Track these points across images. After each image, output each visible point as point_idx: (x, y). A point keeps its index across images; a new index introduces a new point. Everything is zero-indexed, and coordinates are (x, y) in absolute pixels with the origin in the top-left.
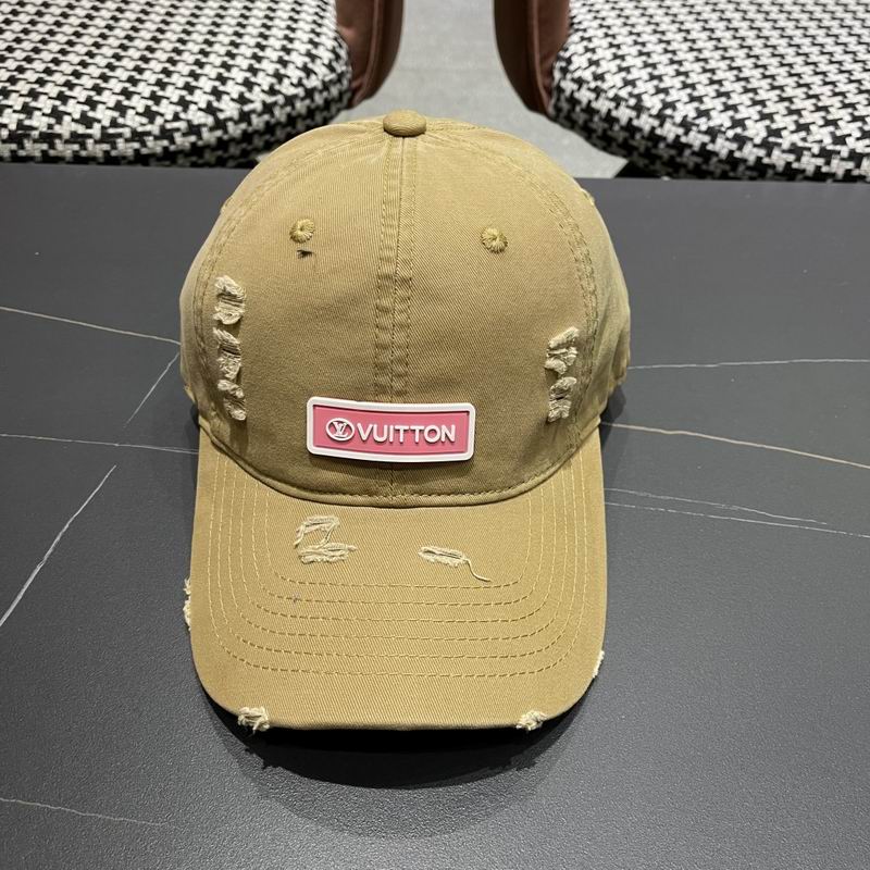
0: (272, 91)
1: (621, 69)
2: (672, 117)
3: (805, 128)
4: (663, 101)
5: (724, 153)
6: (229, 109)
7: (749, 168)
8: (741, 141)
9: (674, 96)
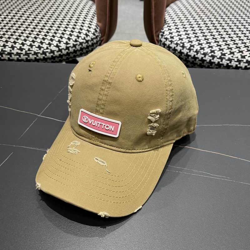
0: (76, 41)
1: (178, 35)
2: (193, 49)
3: (233, 53)
4: (190, 45)
5: (208, 60)
6: (63, 46)
7: (216, 65)
8: (213, 57)
9: (194, 43)
